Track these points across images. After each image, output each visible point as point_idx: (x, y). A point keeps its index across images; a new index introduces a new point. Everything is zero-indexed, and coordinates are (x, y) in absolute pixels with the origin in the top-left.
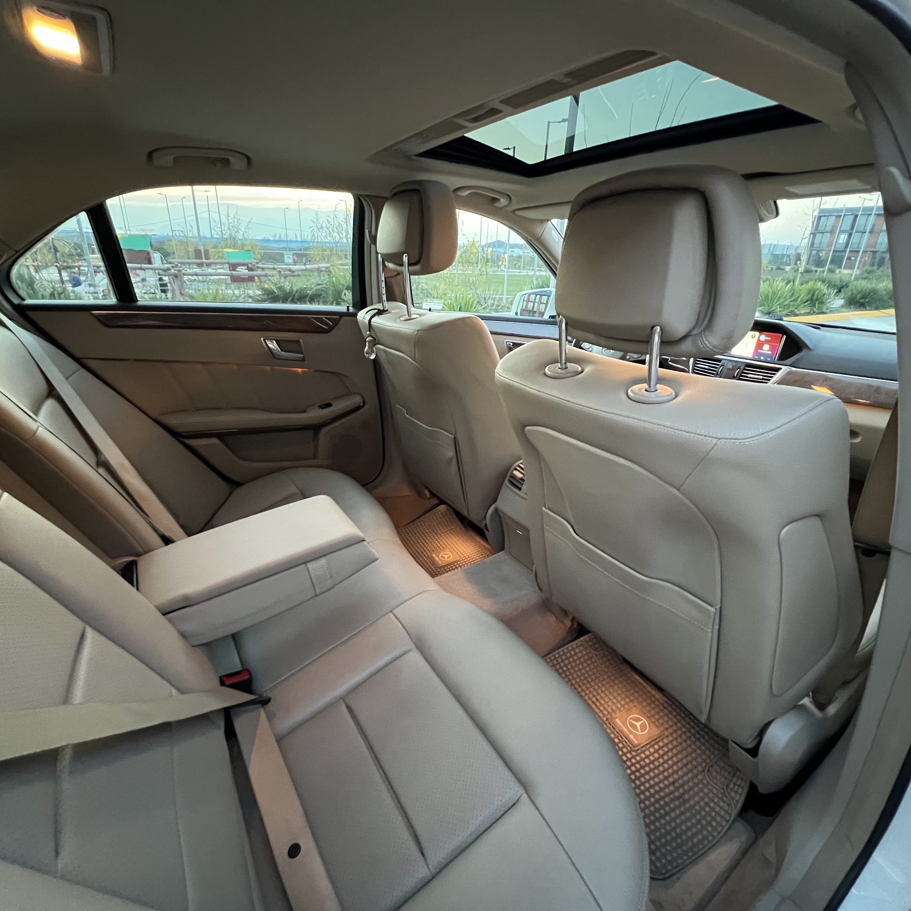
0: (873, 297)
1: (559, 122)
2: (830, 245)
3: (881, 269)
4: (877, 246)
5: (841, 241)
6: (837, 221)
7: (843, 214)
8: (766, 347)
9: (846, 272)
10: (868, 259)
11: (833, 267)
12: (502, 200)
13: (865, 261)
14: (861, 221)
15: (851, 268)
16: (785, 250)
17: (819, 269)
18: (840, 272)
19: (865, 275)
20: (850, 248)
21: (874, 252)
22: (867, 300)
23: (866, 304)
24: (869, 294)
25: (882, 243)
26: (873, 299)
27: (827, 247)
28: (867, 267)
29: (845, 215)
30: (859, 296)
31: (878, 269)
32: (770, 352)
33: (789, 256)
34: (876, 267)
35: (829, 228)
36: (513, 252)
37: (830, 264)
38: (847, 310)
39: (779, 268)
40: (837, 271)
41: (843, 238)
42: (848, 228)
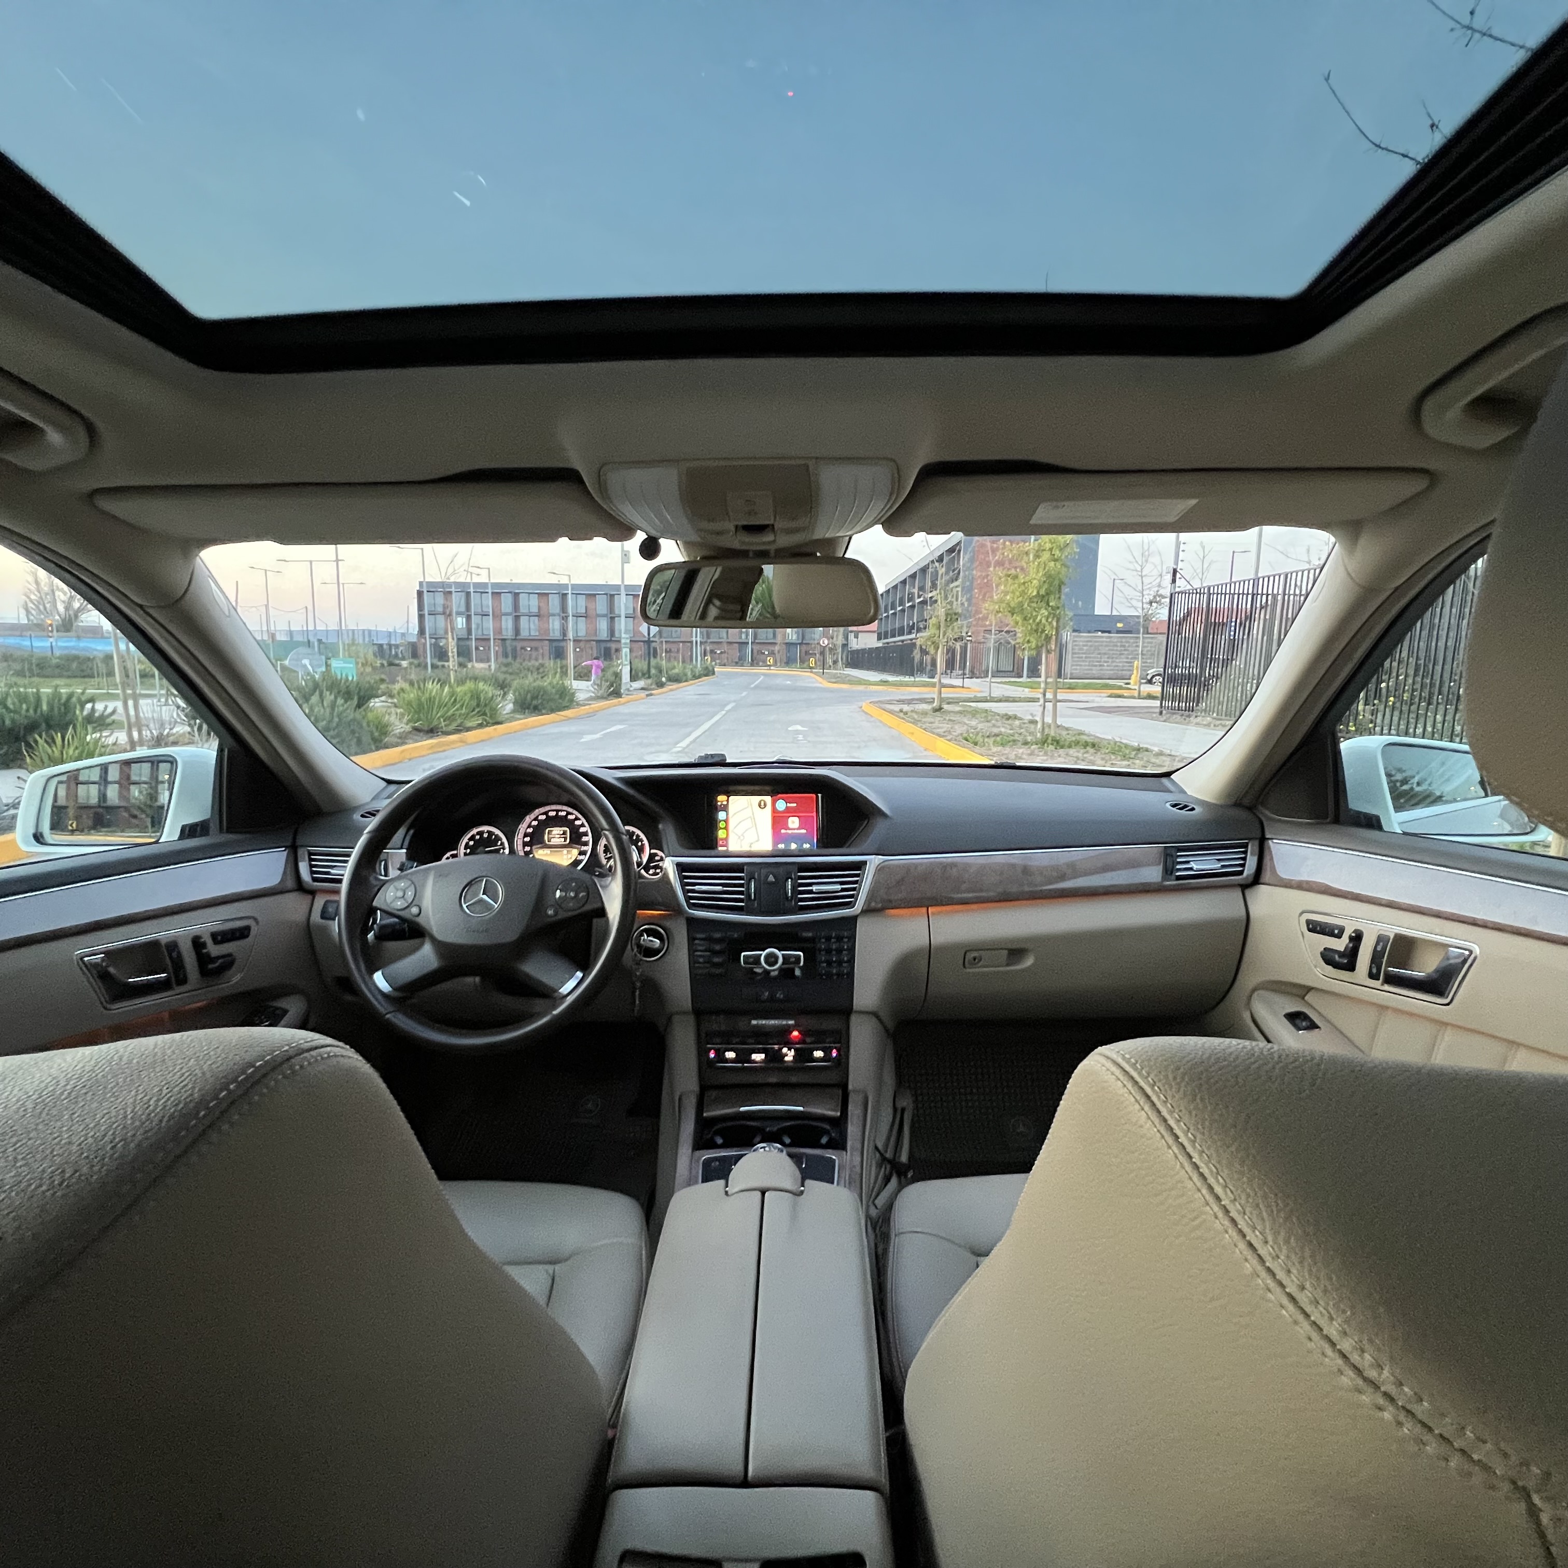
2: (446, 631)
4: (504, 633)
5: (460, 626)
6: (448, 599)
7: (450, 590)
8: (794, 822)
9: (480, 666)
10: (499, 649)
11: (462, 659)
12: (54, 437)
13: (497, 652)
14: (476, 600)
15: (486, 660)
17: (445, 664)
18: (473, 667)
19: (504, 669)
20: (475, 635)
21: (503, 640)
22: (540, 701)
23: (540, 707)
25: (507, 629)
27: (444, 634)
28: (501, 659)
29: (455, 593)
30: (529, 696)
31: (515, 660)
32: (804, 831)
33: (399, 646)
34: (509, 660)
35: (439, 609)
37: (457, 656)
38: (522, 716)
40: (468, 665)
41: (462, 623)
42: (463, 609)
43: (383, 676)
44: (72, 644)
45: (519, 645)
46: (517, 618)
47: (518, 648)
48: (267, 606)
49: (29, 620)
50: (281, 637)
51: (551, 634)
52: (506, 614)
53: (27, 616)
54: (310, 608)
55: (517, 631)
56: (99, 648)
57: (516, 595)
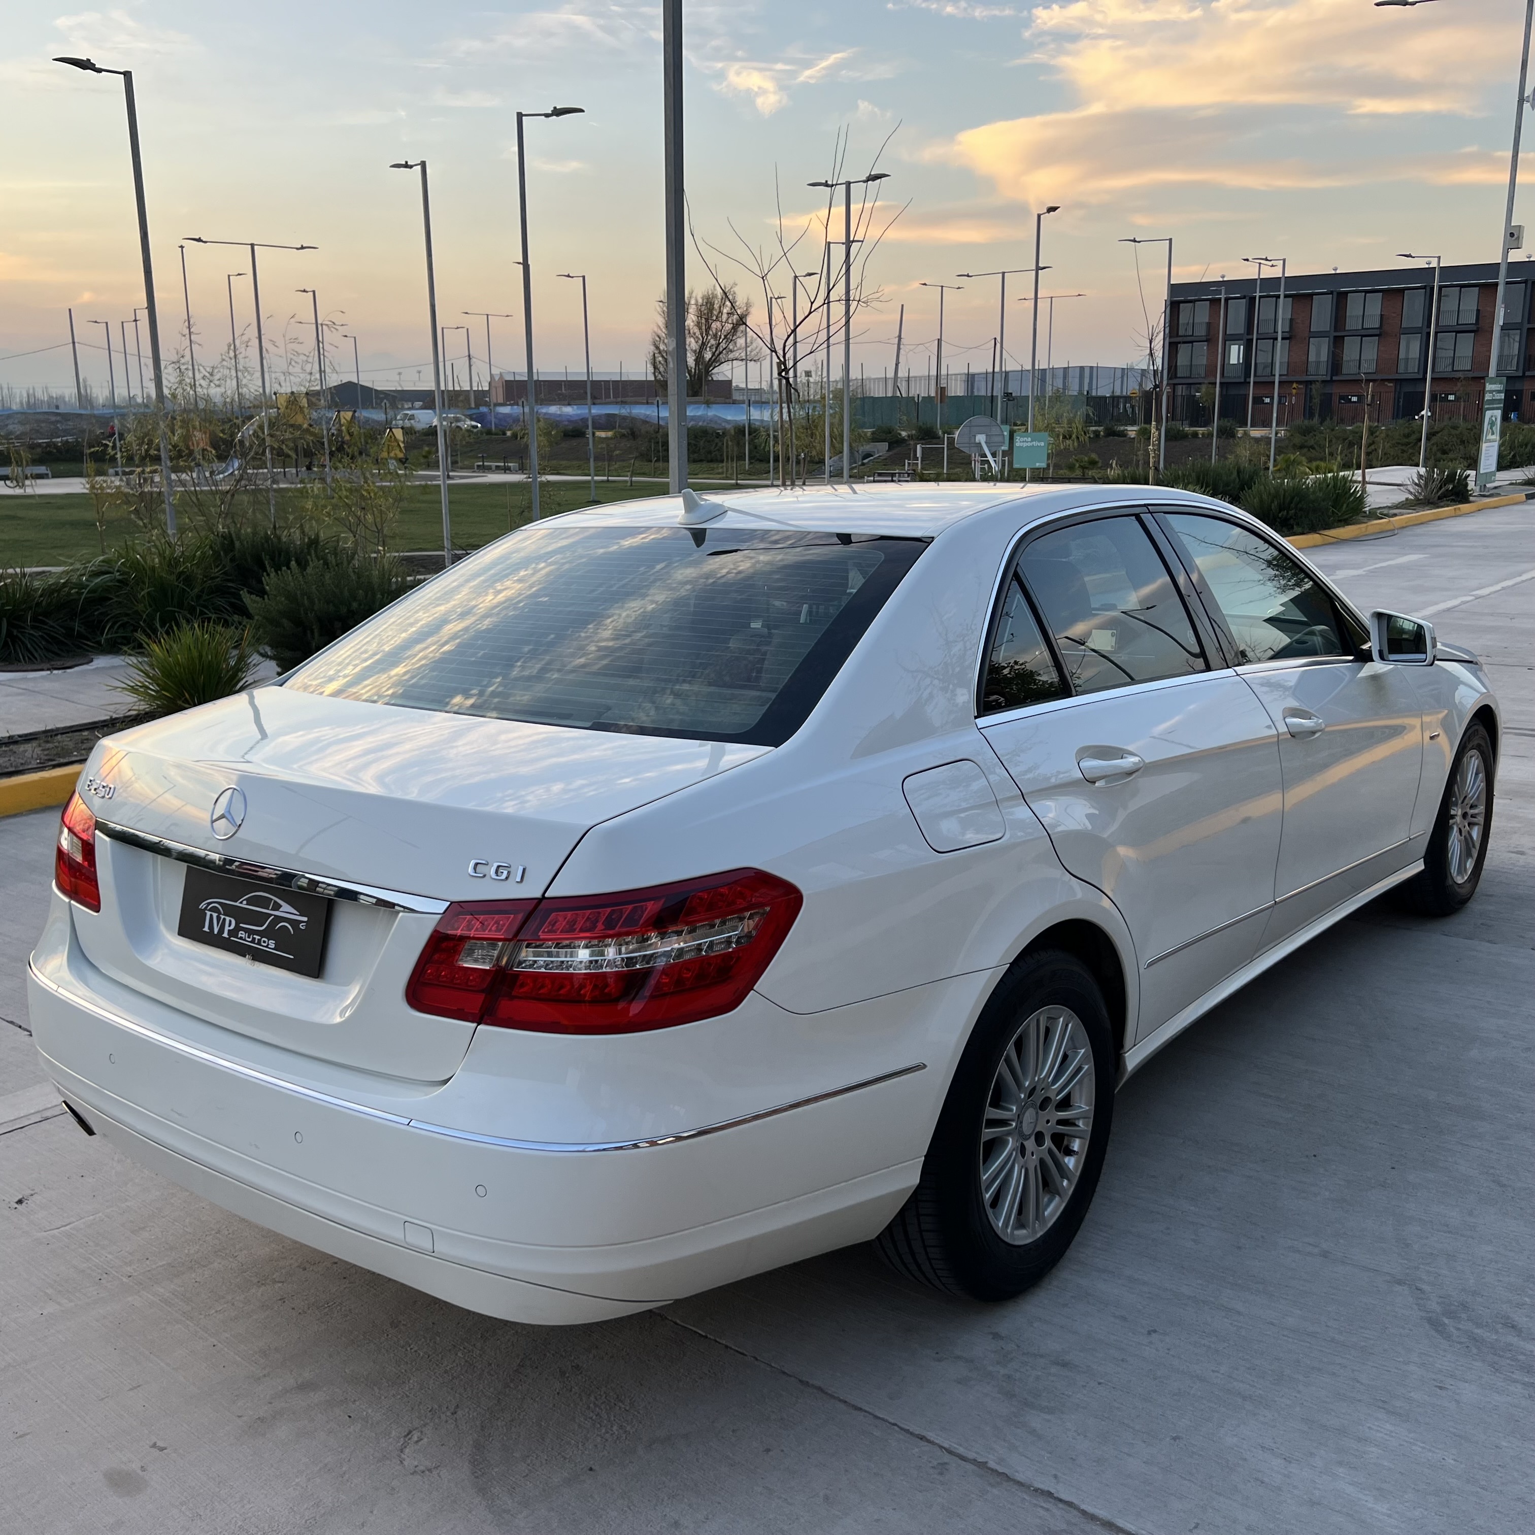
0: (1300, 506)
1: (547, 115)
2: (1211, 370)
3: (1328, 422)
4: (1312, 369)
5: (1233, 360)
6: (1214, 313)
7: (1223, 296)
10: (1296, 400)
11: (1227, 423)
13: (1292, 407)
14: (1264, 310)
15: (1267, 424)
16: (1118, 383)
17: (1201, 430)
18: (1246, 434)
19: (1298, 439)
20: (1255, 375)
21: (1308, 383)
24: (1293, 498)
25: (1318, 363)
26: (1301, 509)
27: (1206, 376)
28: (1299, 421)
29: (1227, 300)
31: (1321, 423)
33: (1127, 399)
34: (1316, 420)
35: (1201, 332)
36: (412, 417)
37: (1219, 418)
39: (1111, 433)
40: (1240, 432)
41: (1235, 354)
42: (1241, 329)
43: (1094, 456)
44: (699, 413)
45: (1337, 390)
46: (1338, 342)
47: (1335, 399)
48: (939, 341)
49: (655, 377)
50: (957, 389)
51: (1401, 369)
52: (1320, 335)
53: (654, 373)
54: (999, 339)
55: (1336, 364)
56: (729, 418)
57: (1341, 298)
